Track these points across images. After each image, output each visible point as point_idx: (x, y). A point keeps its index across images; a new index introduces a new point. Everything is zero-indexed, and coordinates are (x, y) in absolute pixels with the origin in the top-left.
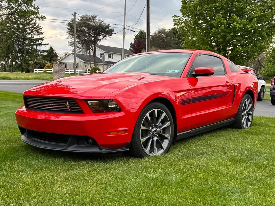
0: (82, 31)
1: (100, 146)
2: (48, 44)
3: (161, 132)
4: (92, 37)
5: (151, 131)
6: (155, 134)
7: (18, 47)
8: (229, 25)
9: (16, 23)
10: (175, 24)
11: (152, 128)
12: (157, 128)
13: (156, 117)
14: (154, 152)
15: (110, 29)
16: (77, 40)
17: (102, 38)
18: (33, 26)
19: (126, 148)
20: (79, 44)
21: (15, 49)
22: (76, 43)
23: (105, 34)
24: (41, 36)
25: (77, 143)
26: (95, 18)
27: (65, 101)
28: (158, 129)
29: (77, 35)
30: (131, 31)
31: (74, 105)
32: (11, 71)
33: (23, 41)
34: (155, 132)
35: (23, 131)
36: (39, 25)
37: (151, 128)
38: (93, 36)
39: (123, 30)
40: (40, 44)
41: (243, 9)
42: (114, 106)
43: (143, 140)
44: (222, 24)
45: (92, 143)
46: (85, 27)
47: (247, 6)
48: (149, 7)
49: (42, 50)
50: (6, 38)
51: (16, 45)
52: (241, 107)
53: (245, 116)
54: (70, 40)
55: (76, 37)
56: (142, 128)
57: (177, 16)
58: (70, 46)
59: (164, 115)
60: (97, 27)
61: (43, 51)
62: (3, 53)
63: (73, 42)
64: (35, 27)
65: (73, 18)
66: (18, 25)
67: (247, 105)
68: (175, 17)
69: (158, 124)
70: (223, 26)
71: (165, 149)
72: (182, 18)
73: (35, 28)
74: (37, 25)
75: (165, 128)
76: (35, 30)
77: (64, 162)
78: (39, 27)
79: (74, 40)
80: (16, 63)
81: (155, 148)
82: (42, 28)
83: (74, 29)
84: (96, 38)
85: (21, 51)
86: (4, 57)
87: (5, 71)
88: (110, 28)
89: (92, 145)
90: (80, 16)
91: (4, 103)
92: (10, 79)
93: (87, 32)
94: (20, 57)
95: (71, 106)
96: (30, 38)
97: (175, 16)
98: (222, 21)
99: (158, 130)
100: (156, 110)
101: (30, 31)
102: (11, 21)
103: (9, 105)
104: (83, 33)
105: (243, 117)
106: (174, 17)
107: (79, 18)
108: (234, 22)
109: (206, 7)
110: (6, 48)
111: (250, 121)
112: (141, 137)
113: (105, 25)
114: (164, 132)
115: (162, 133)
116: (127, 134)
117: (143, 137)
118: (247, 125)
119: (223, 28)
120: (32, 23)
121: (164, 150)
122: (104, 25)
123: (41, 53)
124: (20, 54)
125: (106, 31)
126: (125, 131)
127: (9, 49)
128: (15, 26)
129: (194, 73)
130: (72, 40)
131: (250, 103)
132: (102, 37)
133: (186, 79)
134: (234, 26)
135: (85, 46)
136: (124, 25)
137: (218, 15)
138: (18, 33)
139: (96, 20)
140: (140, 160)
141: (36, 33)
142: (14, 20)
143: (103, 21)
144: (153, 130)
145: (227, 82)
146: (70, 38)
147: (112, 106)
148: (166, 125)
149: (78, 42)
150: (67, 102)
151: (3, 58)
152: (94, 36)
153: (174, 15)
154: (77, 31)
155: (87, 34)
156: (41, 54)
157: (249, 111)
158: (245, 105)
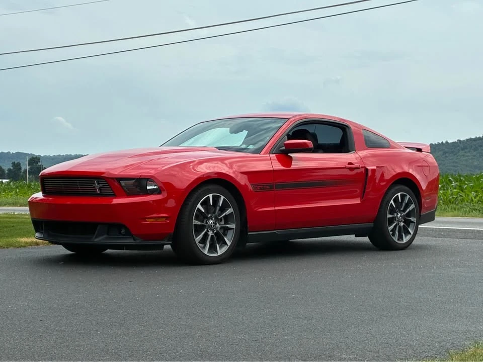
1: (134, 236)
19: (168, 241)
27: (93, 181)
31: (104, 186)
34: (213, 224)
45: (125, 234)
116: (168, 222)
126: (167, 218)
129: (284, 148)
145: (350, 164)
147: (152, 188)
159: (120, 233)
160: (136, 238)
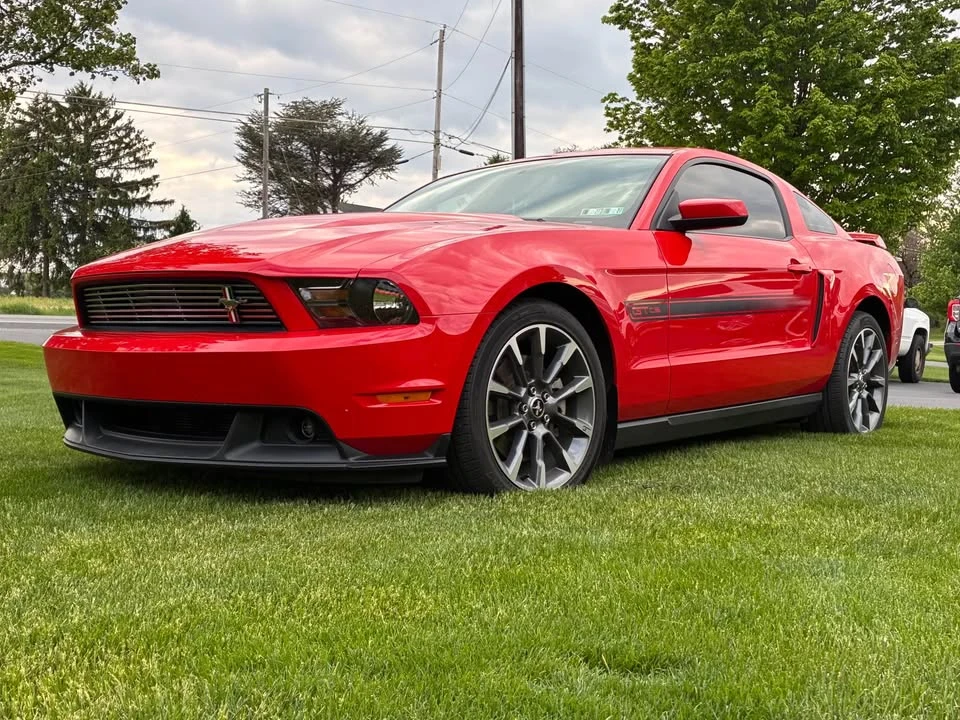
0: (290, 155)
1: (341, 444)
2: (172, 202)
3: (560, 410)
4: (327, 175)
5: (523, 401)
6: (540, 413)
7: (68, 211)
8: (801, 124)
9: (60, 128)
10: (610, 124)
11: (529, 394)
12: (544, 393)
13: (543, 352)
14: (534, 480)
15: (388, 147)
16: (273, 186)
17: (361, 180)
18: (121, 138)
19: (436, 456)
20: (281, 198)
21: (57, 220)
22: (270, 196)
23: (368, 165)
24: (147, 173)
25: (262, 438)
26: (338, 111)
27: (220, 288)
28: (551, 397)
29: (272, 170)
30: (461, 151)
31: (250, 301)
32: (44, 293)
33: (86, 190)
34: (538, 407)
35: (69, 409)
36: (141, 136)
37: (524, 391)
38: (328, 171)
39: (433, 148)
40: (144, 201)
41: (848, 68)
42: (394, 306)
43: (495, 431)
44: (775, 121)
45: (315, 437)
46: (301, 139)
47: (860, 58)
48: (522, 67)
49: (151, 223)
50: (28, 178)
51: (60, 202)
52: (842, 355)
53: (860, 389)
54: (248, 186)
55: (271, 177)
56: (493, 386)
57: (618, 97)
58: (250, 206)
59: (571, 348)
60: (344, 141)
61: (156, 223)
62: (15, 231)
63: (260, 193)
64: (127, 140)
65: (261, 108)
66: (69, 135)
67: (867, 353)
68: (611, 102)
69: (548, 381)
70: (780, 127)
71: (574, 469)
72: (638, 105)
73: (128, 146)
74: (133, 136)
75: (574, 396)
76: (127, 150)
77: (212, 505)
78: (139, 142)
79: (261, 187)
80: (60, 265)
81: (541, 463)
82: (150, 146)
83: (261, 146)
84: (338, 178)
85: (75, 223)
86: (19, 243)
87: (21, 293)
88: (388, 145)
89: (314, 441)
90: (284, 105)
91: (12, 374)
92: (37, 312)
93: (306, 159)
94: (72, 245)
95: (239, 307)
96: (107, 179)
97: (612, 97)
98: (778, 112)
99: (551, 400)
100: (543, 328)
101: (108, 157)
102: (45, 122)
103: (29, 379)
104: (294, 161)
105: (851, 393)
106: (607, 102)
107: (280, 110)
108: (815, 114)
109: (717, 62)
110: (26, 213)
111: (877, 411)
112: (490, 421)
113: (371, 134)
114: (571, 412)
115: (564, 413)
116: (439, 402)
117: (496, 420)
118: (866, 422)
119: (781, 135)
120: (119, 129)
121: (573, 474)
122: (367, 134)
123: (146, 230)
124: (75, 236)
125: (374, 154)
126: (434, 391)
127: (37, 218)
128: (59, 138)
129: (678, 217)
130: (255, 184)
131: (876, 346)
132: (361, 177)
133: (650, 235)
134: (817, 128)
135: (301, 206)
136: (437, 132)
137: (764, 91)
138: (67, 161)
139: (339, 118)
140: (484, 500)
141: (131, 162)
142: (55, 119)
143: (362, 122)
144: (531, 401)
145: (794, 261)
146: (249, 179)
147: (388, 306)
148: (577, 386)
149: (276, 192)
150: (227, 289)
151: (14, 247)
152: (334, 172)
153: (609, 95)
154: (273, 154)
155: (306, 165)
156: (149, 233)
157: (872, 373)
158: (859, 349)
159: (301, 437)
160: (346, 447)
